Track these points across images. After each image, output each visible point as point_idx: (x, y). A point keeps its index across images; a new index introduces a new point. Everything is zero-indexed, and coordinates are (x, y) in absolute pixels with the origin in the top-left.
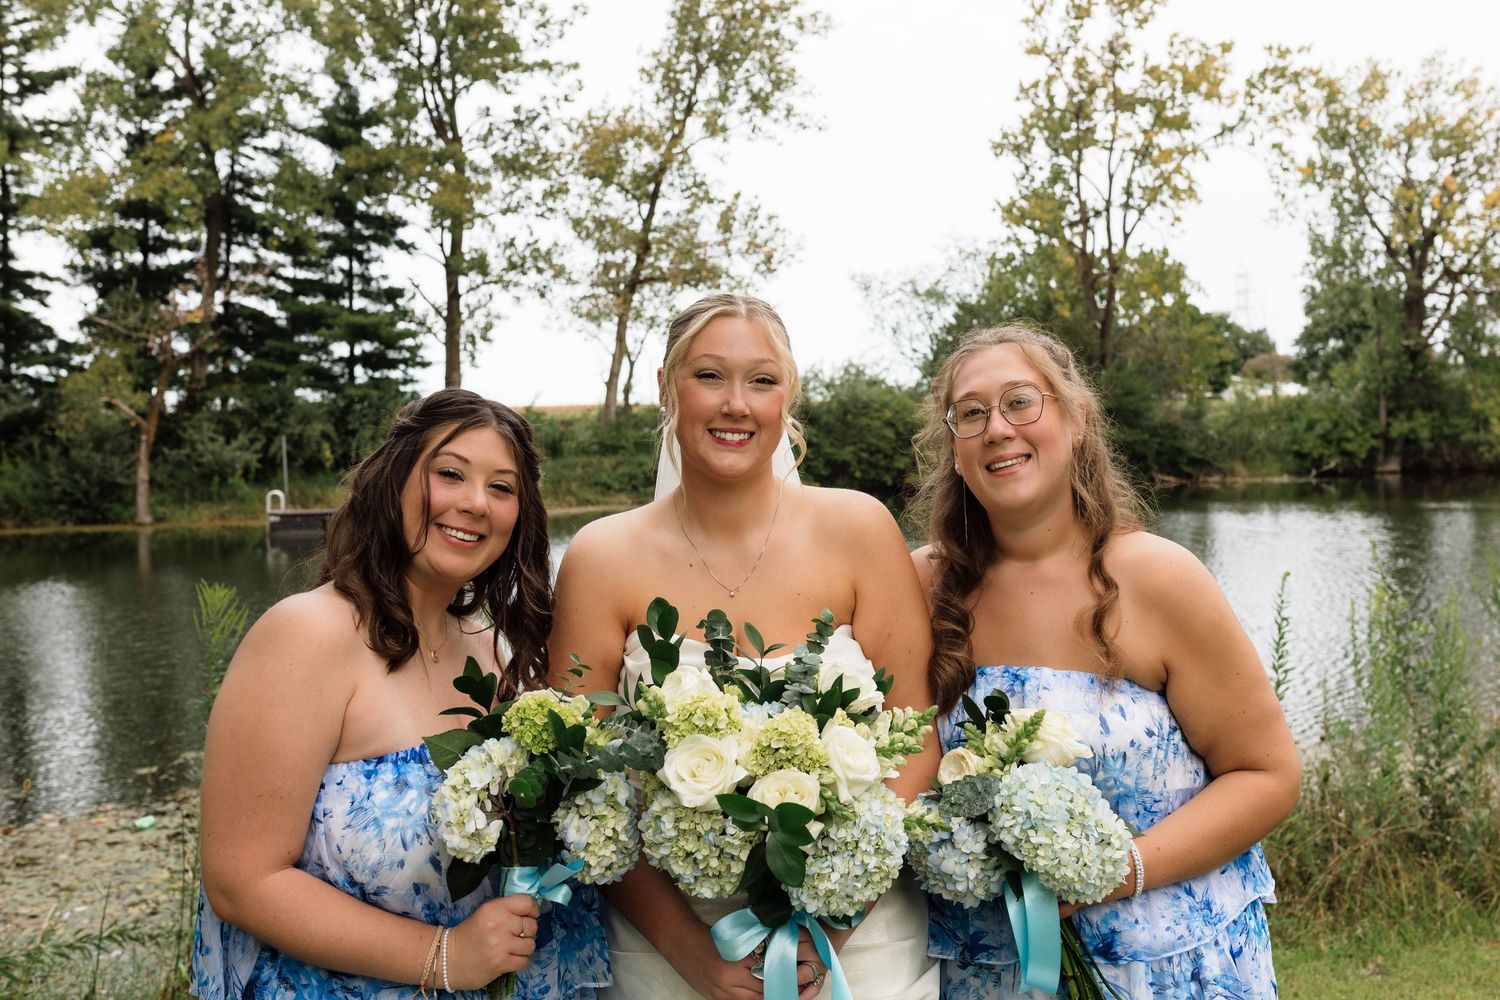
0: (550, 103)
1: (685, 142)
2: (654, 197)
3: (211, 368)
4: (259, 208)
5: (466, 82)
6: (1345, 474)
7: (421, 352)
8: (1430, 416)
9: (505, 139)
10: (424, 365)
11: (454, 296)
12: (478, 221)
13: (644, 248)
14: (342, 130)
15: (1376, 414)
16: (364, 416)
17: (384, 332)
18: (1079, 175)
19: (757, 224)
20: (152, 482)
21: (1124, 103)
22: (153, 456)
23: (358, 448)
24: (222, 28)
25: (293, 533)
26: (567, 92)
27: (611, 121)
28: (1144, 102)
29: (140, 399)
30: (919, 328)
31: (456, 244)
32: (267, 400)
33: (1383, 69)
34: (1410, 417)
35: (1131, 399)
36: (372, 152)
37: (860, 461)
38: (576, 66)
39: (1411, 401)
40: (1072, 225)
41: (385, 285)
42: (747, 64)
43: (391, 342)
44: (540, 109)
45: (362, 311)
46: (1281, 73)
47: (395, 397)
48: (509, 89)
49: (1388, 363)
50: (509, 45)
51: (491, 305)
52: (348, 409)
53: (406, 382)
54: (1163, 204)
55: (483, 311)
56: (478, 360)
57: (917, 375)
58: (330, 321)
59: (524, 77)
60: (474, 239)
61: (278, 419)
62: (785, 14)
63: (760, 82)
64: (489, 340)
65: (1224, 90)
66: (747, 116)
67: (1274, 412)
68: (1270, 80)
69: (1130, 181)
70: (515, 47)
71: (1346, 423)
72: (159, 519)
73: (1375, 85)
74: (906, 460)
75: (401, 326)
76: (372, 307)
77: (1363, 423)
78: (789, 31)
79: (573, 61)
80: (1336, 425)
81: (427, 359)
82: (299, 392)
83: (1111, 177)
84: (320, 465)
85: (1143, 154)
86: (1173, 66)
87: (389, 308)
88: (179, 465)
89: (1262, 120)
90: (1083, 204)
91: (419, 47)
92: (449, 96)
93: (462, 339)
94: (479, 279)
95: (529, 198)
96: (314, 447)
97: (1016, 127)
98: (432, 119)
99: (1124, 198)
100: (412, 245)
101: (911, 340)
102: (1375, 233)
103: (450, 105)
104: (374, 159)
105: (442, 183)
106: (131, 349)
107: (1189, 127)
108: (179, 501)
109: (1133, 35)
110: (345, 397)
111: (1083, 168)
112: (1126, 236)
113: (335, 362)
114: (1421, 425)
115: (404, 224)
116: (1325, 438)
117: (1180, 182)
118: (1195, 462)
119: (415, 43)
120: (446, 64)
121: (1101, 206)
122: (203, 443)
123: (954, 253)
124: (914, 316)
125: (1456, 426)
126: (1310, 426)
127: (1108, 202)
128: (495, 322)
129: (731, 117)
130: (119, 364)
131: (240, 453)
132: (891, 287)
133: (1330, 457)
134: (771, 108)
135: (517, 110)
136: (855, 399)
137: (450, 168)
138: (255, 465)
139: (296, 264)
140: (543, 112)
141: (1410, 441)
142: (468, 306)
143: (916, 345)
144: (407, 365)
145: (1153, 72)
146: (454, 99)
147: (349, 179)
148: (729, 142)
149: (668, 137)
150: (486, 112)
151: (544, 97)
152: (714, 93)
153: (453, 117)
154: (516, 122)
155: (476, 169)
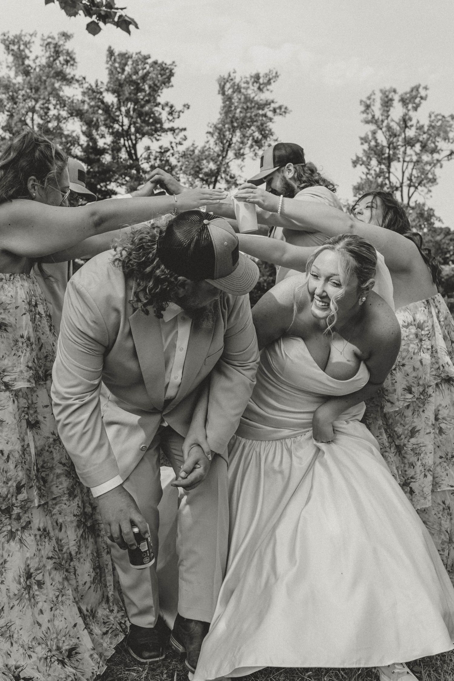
0: (174, 145)
1: (227, 161)
2: (216, 181)
5: (140, 136)
9: (155, 159)
14: (92, 156)
18: (389, 172)
21: (409, 142)
24: (44, 116)
26: (181, 140)
27: (197, 152)
28: (418, 141)
36: (103, 164)
38: (185, 129)
42: (253, 128)
44: (170, 147)
48: (157, 138)
50: (158, 121)
54: (425, 185)
59: (163, 134)
62: (268, 106)
63: (257, 135)
66: (252, 149)
69: (411, 175)
70: (161, 123)
78: (270, 114)
79: (184, 127)
83: (403, 173)
85: (418, 163)
90: (391, 184)
91: (122, 122)
92: (134, 142)
97: (362, 154)
98: (127, 151)
99: (409, 182)
103: (135, 146)
104: (105, 168)
105: (131, 178)
107: (437, 152)
109: (412, 113)
111: (392, 170)
112: (409, 198)
117: (431, 176)
119: (121, 121)
120: (133, 130)
121: (398, 185)
127: (402, 183)
129: (246, 150)
134: (262, 146)
135: (161, 147)
137: (134, 172)
140: (171, 149)
145: (420, 128)
146: (136, 143)
147: (96, 176)
148: (245, 160)
149: (221, 158)
150: (148, 148)
151: (171, 143)
152: (239, 140)
153: (135, 151)
154: (160, 152)
155: (145, 172)
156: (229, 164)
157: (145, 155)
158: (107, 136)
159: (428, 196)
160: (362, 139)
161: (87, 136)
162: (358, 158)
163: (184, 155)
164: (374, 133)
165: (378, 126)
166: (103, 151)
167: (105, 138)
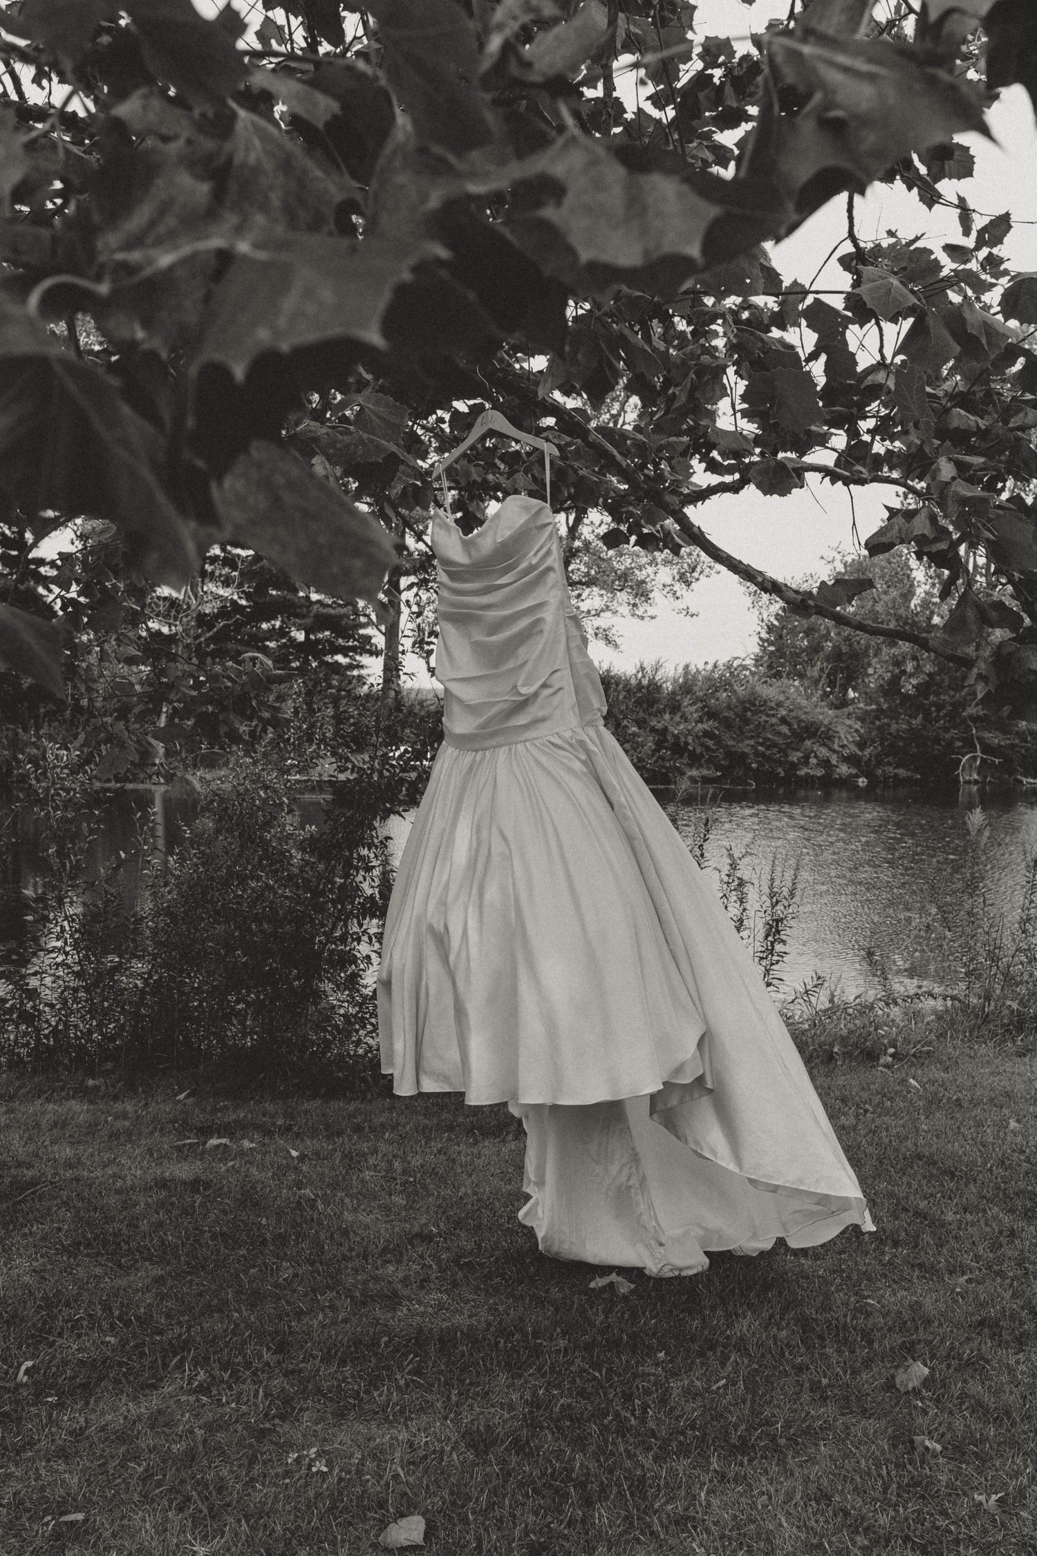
10: (370, 653)
37: (757, 753)
43: (344, 631)
74: (799, 754)
144: (356, 652)
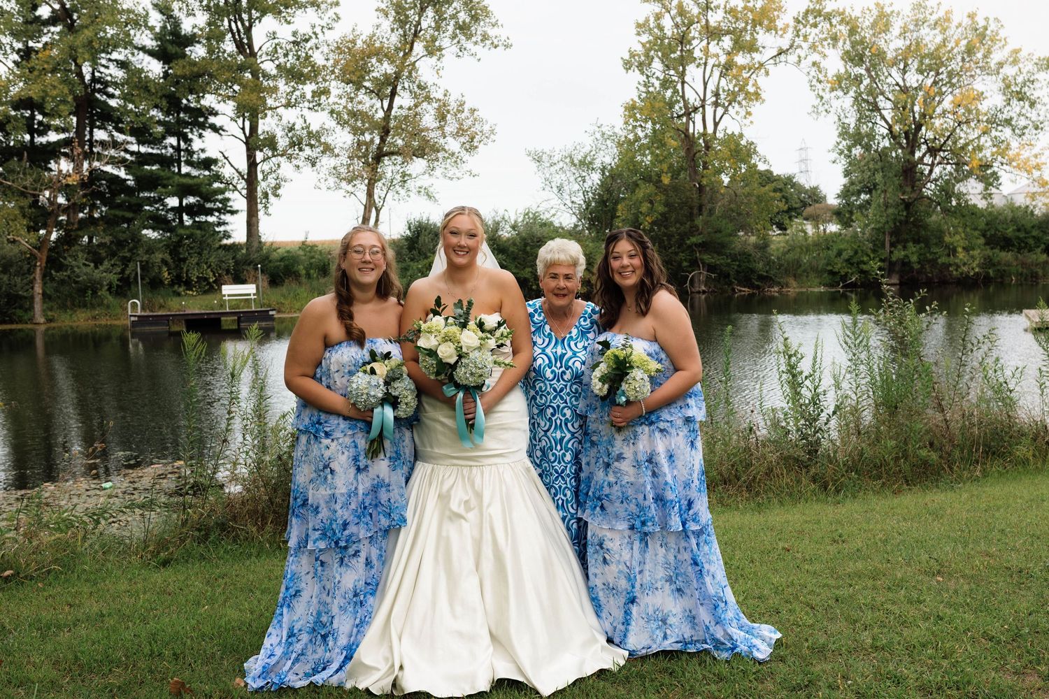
0: (318, 30)
1: (412, 59)
2: (393, 94)
3: (81, 215)
4: (113, 103)
5: (258, 15)
6: (863, 285)
7: (230, 204)
8: (918, 247)
9: (286, 55)
10: (233, 212)
11: (252, 164)
12: (269, 113)
13: (385, 132)
14: (172, 49)
15: (883, 246)
16: (192, 248)
17: (204, 190)
18: (683, 83)
19: (463, 116)
20: (44, 294)
21: (713, 34)
22: (44, 276)
23: (188, 271)
25: (147, 329)
26: (330, 21)
27: (359, 44)
28: (728, 32)
29: (32, 237)
30: (576, 187)
31: (254, 128)
32: (122, 237)
33: (888, 10)
34: (905, 248)
35: (718, 235)
36: (194, 64)
38: (337, 4)
39: (906, 236)
40: (679, 117)
41: (203, 156)
43: (208, 196)
44: (311, 34)
45: (188, 175)
46: (818, 13)
47: (213, 235)
48: (289, 19)
49: (890, 211)
51: (279, 171)
52: (179, 243)
53: (219, 224)
54: (739, 103)
55: (274, 175)
56: (270, 210)
57: (574, 219)
58: (165, 182)
59: (299, 12)
60: (266, 125)
61: (130, 250)
63: (463, 17)
64: (277, 196)
65: (779, 24)
66: (455, 41)
67: (817, 244)
68: (811, 19)
69: (718, 87)
71: (862, 251)
72: (50, 320)
73: (882, 22)
75: (216, 185)
76: (195, 173)
77: (874, 251)
80: (856, 252)
81: (235, 208)
82: (144, 232)
83: (705, 84)
84: (161, 282)
85: (727, 68)
86: (745, 8)
87: (207, 173)
88: (62, 282)
89: (805, 45)
90: (686, 103)
92: (247, 24)
93: (259, 194)
94: (270, 154)
95: (303, 96)
96: (156, 270)
97: (639, 49)
98: (235, 40)
99: (714, 99)
100: (221, 128)
101: (570, 195)
102: (883, 123)
103: (248, 30)
104: (196, 69)
105: (243, 86)
106: (25, 202)
107: (757, 50)
108: (63, 307)
110: (177, 235)
111: (686, 79)
112: (716, 124)
113: (168, 211)
114: (912, 253)
115: (216, 114)
116: (849, 261)
117: (751, 89)
118: (762, 278)
120: (245, 2)
121: (698, 104)
122: (79, 267)
123: (598, 136)
124: (572, 179)
125: (935, 253)
126: (839, 254)
127: (704, 101)
128: (283, 183)
129: (445, 42)
130: (17, 212)
131: (107, 274)
132: (555, 160)
133: (852, 274)
134: (472, 35)
135: (295, 34)
136: (532, 236)
137: (248, 75)
138: (116, 282)
139: (139, 143)
140: (314, 36)
141: (905, 263)
142: (263, 172)
143: (574, 199)
144: (220, 213)
145: (732, 11)
146: (251, 26)
147: (178, 83)
148: (443, 59)
149: (401, 54)
150: (273, 36)
151: (313, 27)
152: (433, 25)
153: (250, 38)
154: (294, 42)
155: (267, 76)
156: (417, 64)
157: (268, 47)
158: (199, 13)
159: (747, 122)
160: (639, 26)
161: (161, 12)
162: (632, 55)
163: (338, 48)
164: (658, 17)
165: (664, 6)
166: (191, 40)
167: (194, 15)
